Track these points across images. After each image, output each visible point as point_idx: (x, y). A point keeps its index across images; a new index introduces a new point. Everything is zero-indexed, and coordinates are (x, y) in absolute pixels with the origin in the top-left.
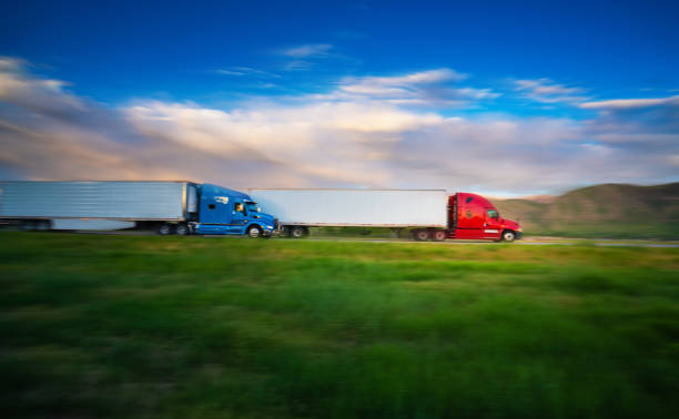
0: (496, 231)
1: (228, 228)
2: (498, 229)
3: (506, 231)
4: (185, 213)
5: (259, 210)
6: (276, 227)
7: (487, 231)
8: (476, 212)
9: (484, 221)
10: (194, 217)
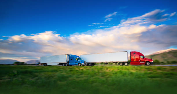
0: (144, 62)
1: (75, 64)
2: (144, 61)
3: (147, 62)
4: (67, 61)
5: (82, 59)
6: (84, 63)
7: (140, 62)
8: (137, 57)
9: (139, 59)
10: (68, 62)
